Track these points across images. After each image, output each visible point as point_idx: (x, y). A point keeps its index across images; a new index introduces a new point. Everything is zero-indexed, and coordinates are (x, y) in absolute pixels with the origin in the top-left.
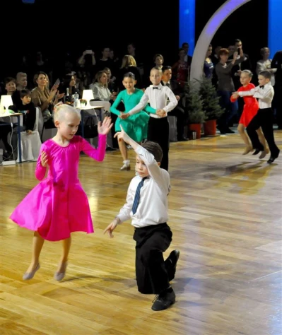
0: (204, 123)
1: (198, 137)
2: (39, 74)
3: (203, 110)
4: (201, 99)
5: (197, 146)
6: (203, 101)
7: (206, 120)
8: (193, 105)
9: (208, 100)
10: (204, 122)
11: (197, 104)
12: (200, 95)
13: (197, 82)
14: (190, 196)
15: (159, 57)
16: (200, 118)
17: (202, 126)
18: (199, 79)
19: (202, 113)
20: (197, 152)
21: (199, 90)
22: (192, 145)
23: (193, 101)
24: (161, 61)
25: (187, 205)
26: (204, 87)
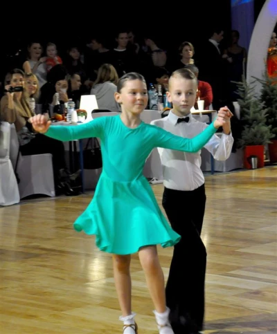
0: (269, 145)
1: (260, 166)
2: (13, 73)
3: (267, 124)
4: (264, 108)
5: (258, 178)
6: (266, 110)
7: (271, 139)
8: (251, 116)
9: (274, 109)
10: (269, 142)
11: (258, 115)
12: (262, 101)
13: (257, 83)
14: (244, 253)
15: (187, 47)
16: (262, 136)
17: (266, 148)
18: (260, 78)
19: (265, 129)
20: (258, 188)
21: (261, 94)
22: (251, 178)
23: (251, 111)
24: (191, 53)
25: (239, 268)
26: (268, 91)
